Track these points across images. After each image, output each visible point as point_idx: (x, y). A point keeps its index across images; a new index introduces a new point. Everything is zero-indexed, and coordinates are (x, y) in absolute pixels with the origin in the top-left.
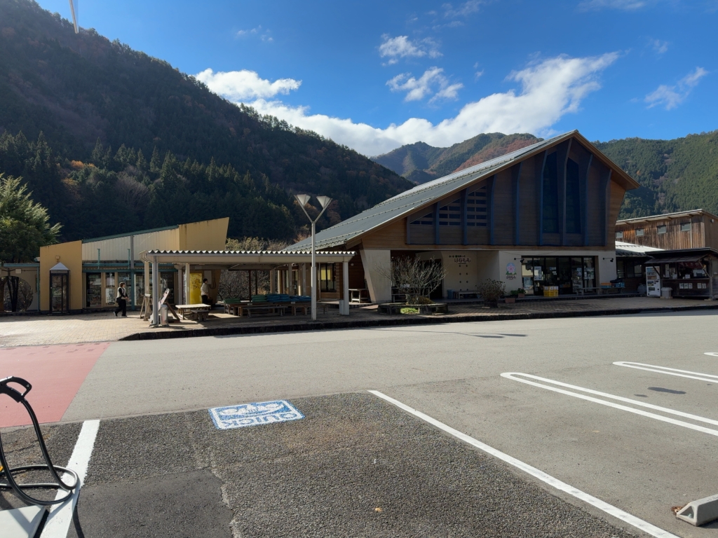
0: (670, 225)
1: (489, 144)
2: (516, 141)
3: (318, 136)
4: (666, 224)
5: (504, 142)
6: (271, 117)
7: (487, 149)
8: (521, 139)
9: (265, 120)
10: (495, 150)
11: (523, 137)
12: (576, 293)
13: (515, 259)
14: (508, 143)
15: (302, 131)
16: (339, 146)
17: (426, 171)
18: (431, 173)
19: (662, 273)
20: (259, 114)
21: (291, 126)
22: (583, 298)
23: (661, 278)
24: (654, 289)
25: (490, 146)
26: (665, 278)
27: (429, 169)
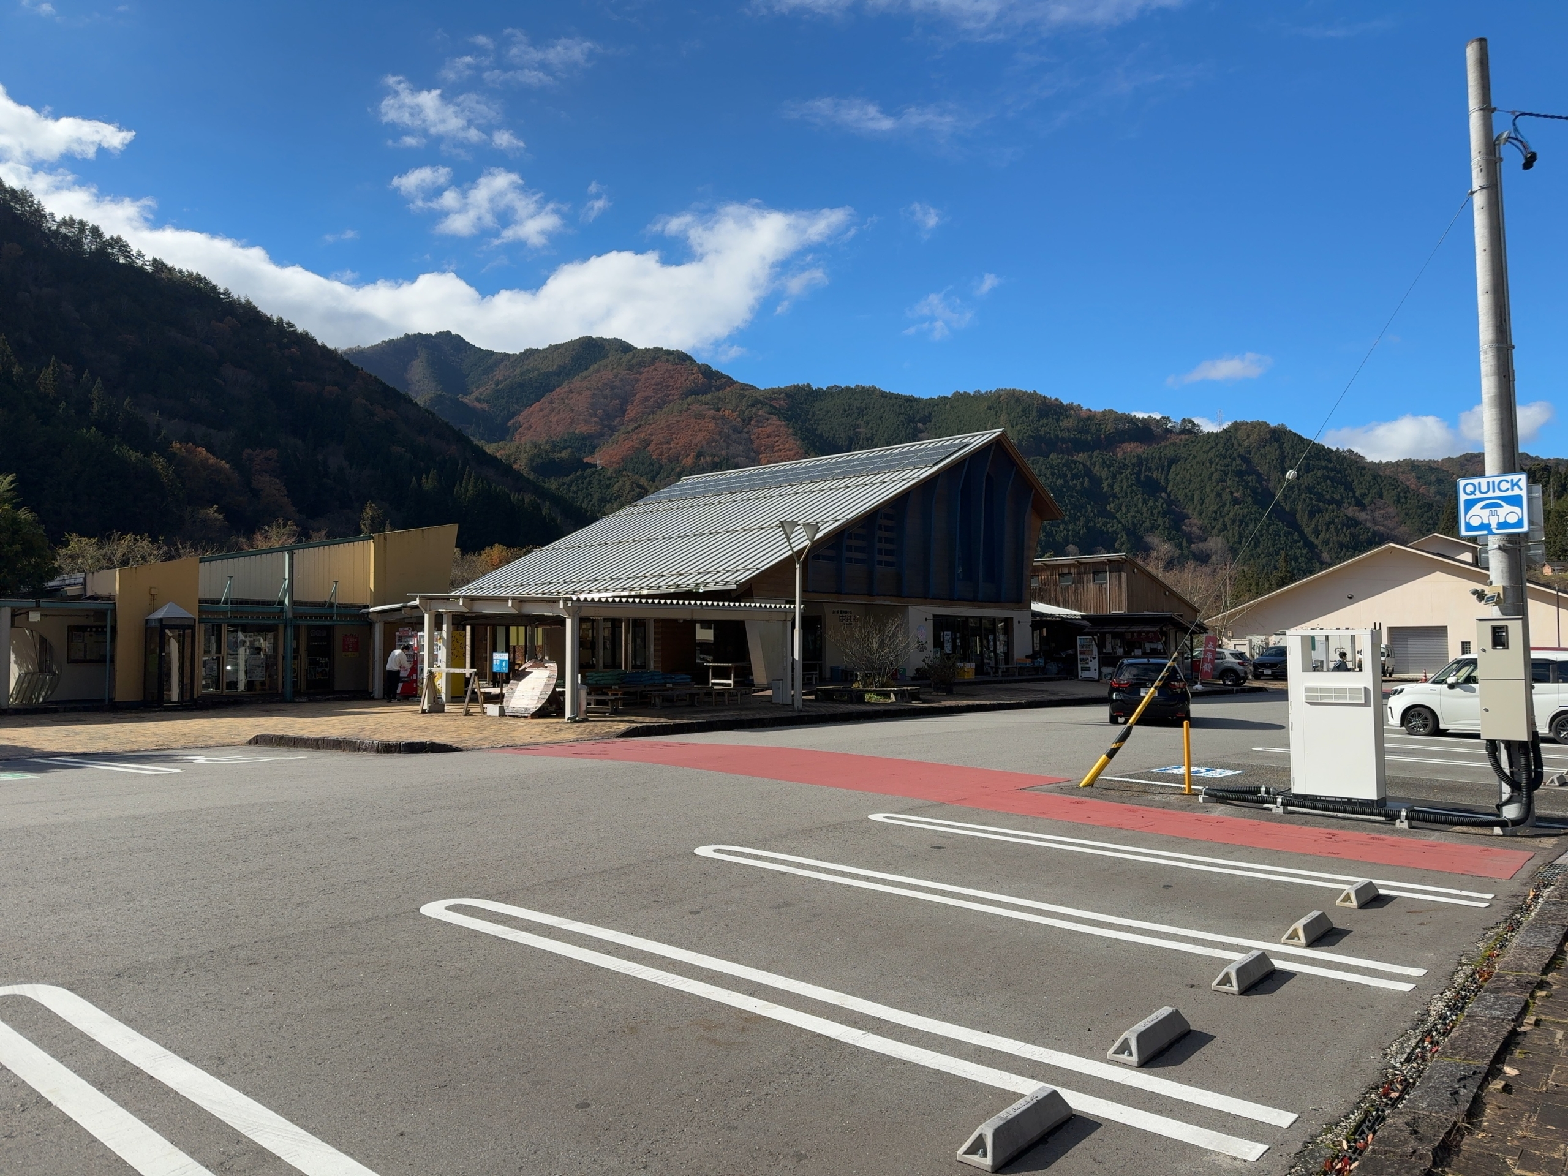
0: (1079, 573)
1: (603, 362)
2: (657, 364)
3: (214, 288)
4: (1072, 571)
5: (634, 361)
6: (81, 223)
7: (598, 371)
8: (668, 361)
9: (63, 230)
10: (616, 376)
11: (671, 358)
12: (989, 674)
13: (926, 619)
14: (641, 364)
15: (171, 270)
16: (268, 321)
17: (466, 400)
18: (478, 405)
19: (1101, 645)
20: (47, 211)
21: (140, 255)
22: (1000, 682)
23: (1099, 653)
24: (1089, 669)
25: (605, 367)
26: (1105, 653)
27: (473, 396)
